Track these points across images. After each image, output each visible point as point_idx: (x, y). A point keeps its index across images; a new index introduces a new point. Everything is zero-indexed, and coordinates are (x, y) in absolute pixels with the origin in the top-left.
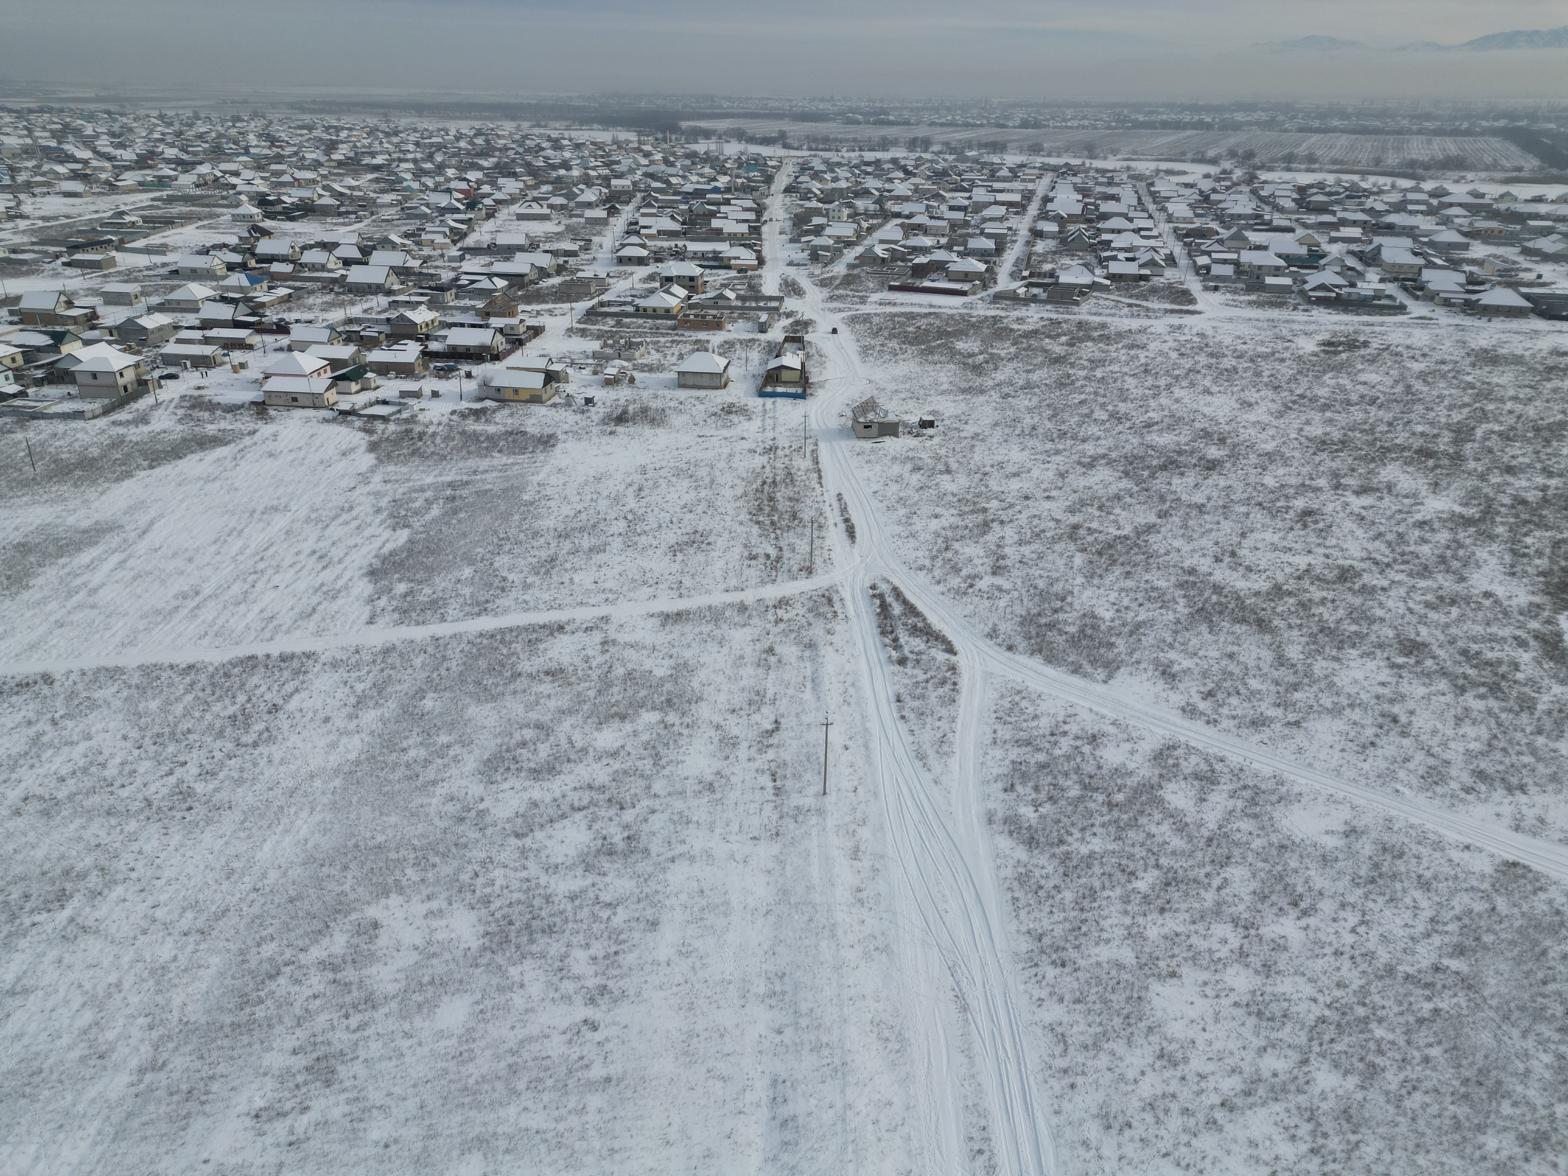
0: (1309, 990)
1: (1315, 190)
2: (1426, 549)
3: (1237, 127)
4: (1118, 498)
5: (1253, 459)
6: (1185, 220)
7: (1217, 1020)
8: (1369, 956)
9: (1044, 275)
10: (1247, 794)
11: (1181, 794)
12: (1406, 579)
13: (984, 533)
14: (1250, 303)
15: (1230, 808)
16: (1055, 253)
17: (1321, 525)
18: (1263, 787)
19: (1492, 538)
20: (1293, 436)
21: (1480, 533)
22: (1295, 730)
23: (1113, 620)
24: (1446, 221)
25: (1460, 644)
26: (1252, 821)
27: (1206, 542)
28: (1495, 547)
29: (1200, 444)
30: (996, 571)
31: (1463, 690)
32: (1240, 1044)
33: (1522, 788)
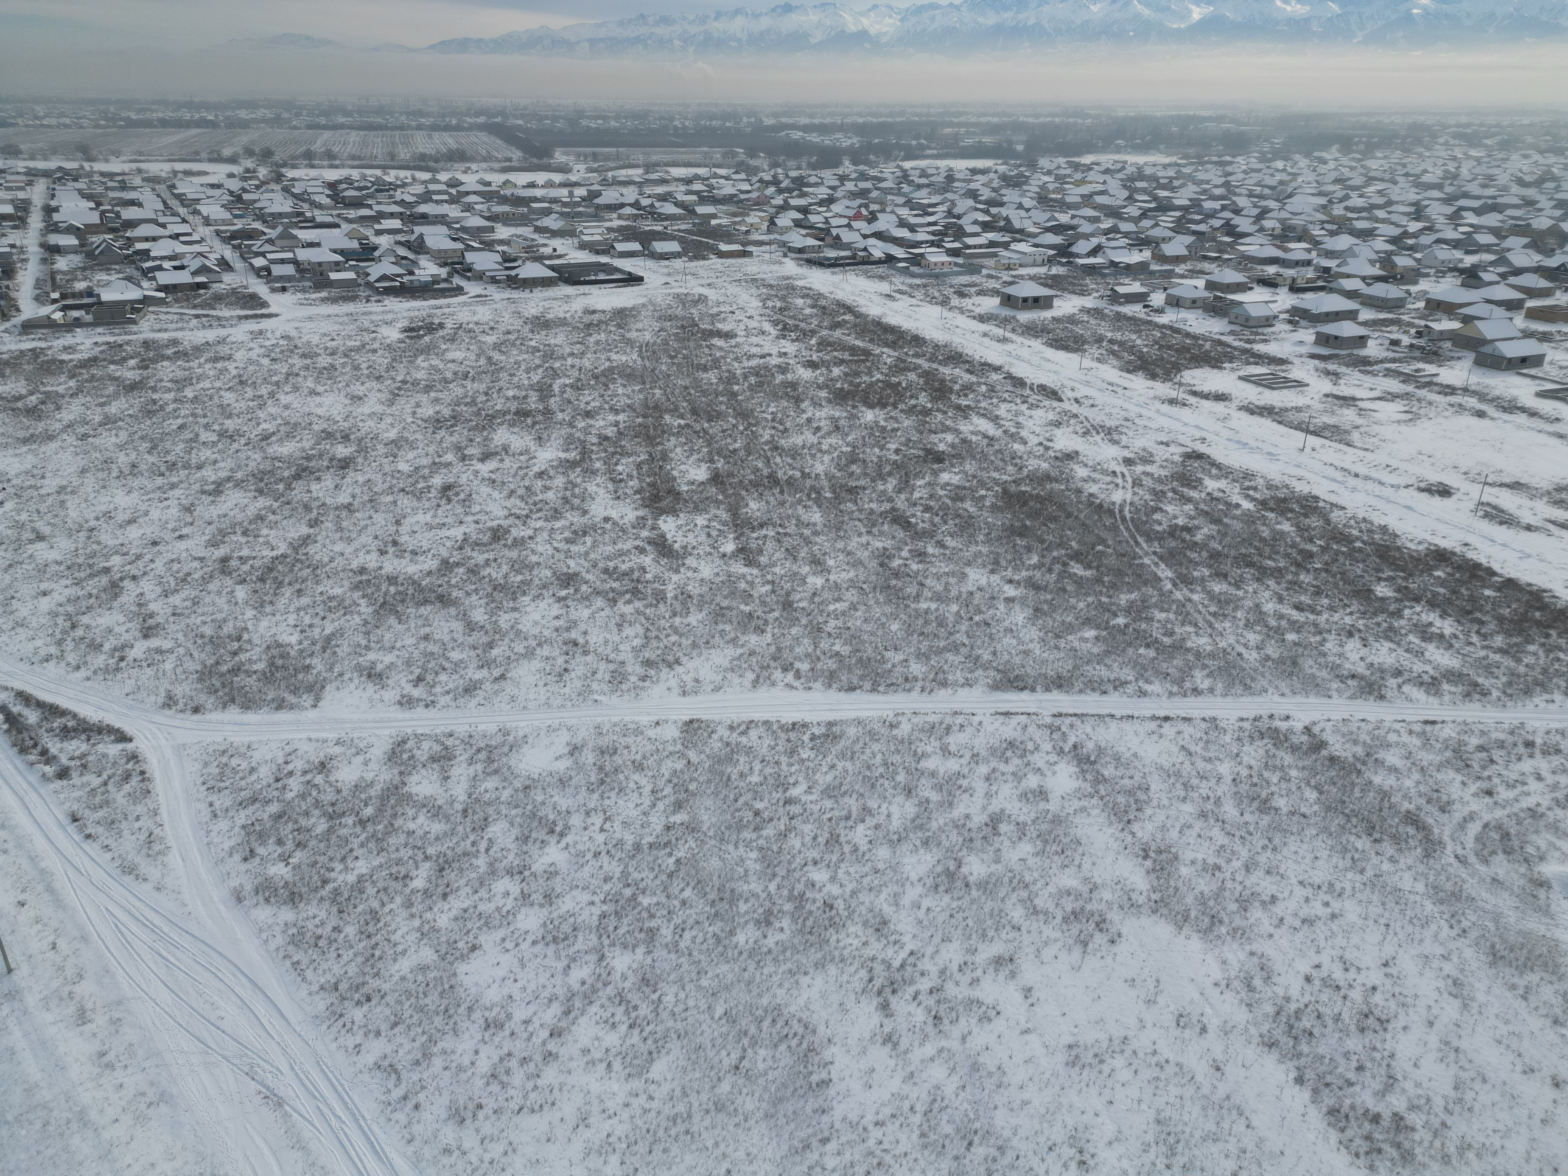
0: (586, 897)
1: (344, 186)
2: (550, 495)
3: (244, 125)
4: (261, 518)
5: (381, 449)
6: (224, 222)
7: (523, 966)
8: (620, 844)
9: (81, 295)
10: (482, 756)
11: (425, 782)
12: (545, 524)
13: (116, 596)
14: (323, 300)
15: (472, 775)
16: (84, 269)
17: (462, 496)
18: (494, 743)
19: (594, 472)
20: (409, 420)
21: (585, 471)
22: (503, 683)
23: (300, 643)
24: (468, 208)
25: (601, 565)
26: (495, 778)
27: (366, 539)
28: (598, 480)
29: (326, 445)
30: (147, 633)
31: (614, 601)
32: (548, 975)
33: (678, 662)
